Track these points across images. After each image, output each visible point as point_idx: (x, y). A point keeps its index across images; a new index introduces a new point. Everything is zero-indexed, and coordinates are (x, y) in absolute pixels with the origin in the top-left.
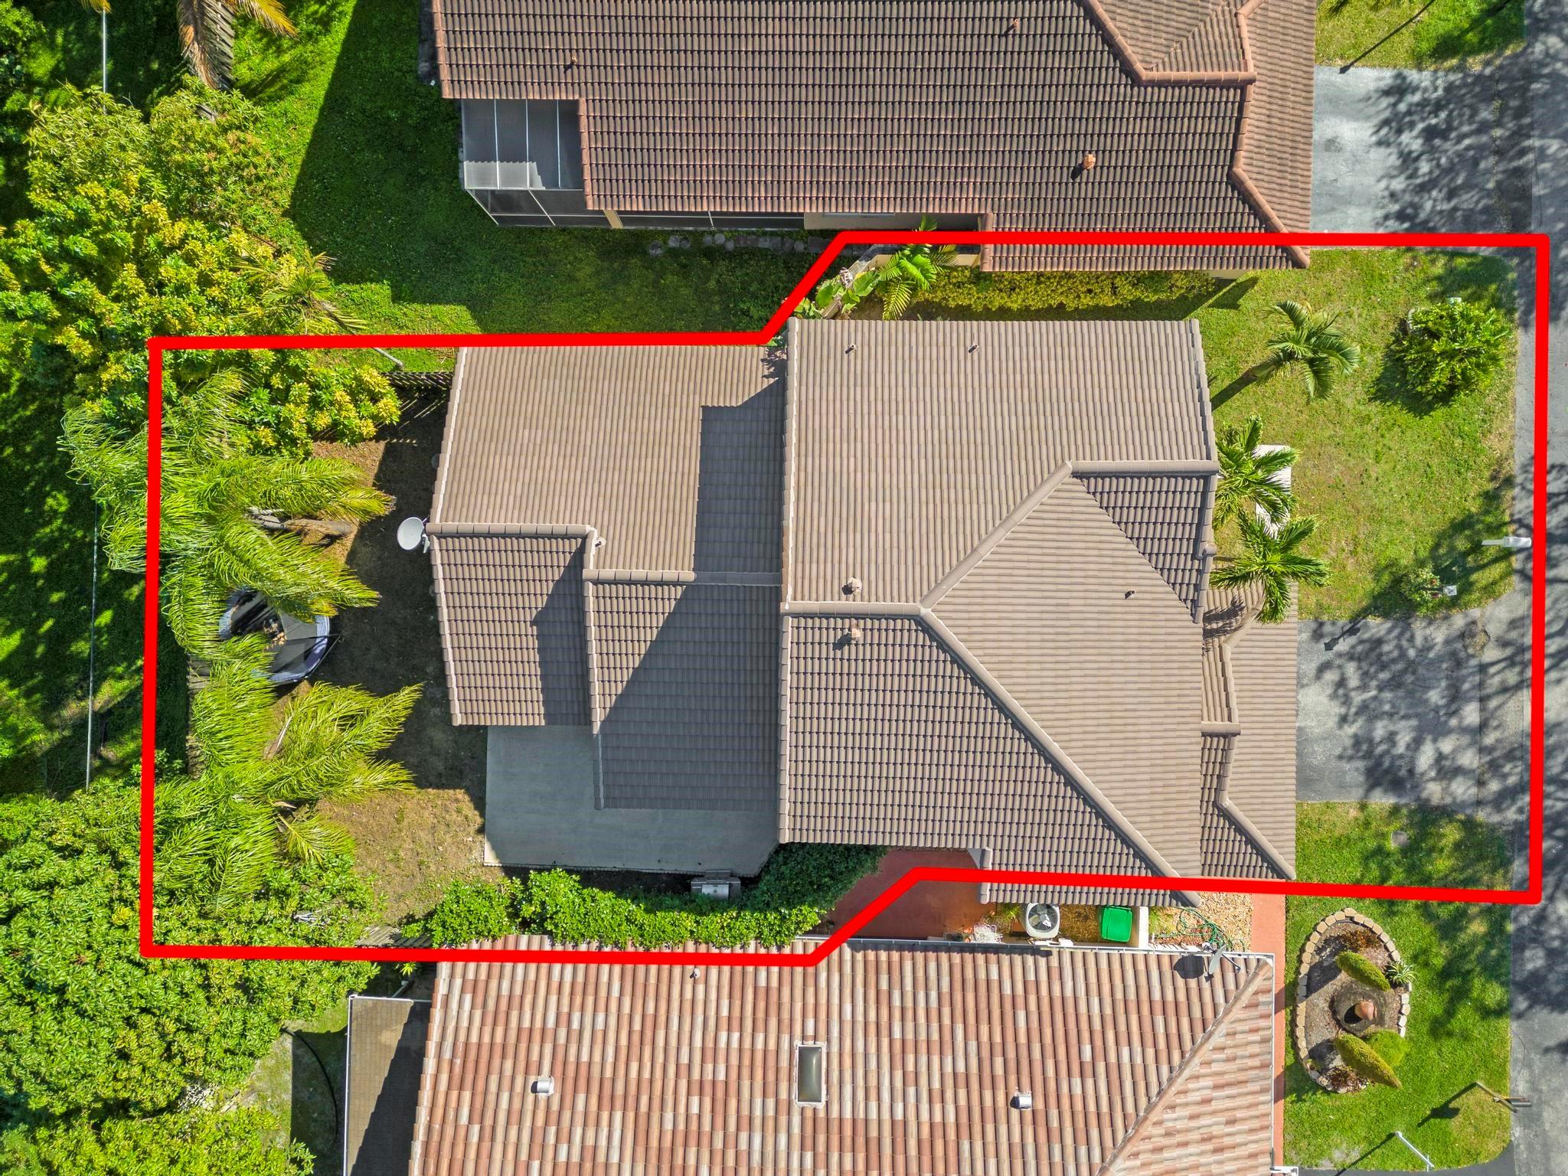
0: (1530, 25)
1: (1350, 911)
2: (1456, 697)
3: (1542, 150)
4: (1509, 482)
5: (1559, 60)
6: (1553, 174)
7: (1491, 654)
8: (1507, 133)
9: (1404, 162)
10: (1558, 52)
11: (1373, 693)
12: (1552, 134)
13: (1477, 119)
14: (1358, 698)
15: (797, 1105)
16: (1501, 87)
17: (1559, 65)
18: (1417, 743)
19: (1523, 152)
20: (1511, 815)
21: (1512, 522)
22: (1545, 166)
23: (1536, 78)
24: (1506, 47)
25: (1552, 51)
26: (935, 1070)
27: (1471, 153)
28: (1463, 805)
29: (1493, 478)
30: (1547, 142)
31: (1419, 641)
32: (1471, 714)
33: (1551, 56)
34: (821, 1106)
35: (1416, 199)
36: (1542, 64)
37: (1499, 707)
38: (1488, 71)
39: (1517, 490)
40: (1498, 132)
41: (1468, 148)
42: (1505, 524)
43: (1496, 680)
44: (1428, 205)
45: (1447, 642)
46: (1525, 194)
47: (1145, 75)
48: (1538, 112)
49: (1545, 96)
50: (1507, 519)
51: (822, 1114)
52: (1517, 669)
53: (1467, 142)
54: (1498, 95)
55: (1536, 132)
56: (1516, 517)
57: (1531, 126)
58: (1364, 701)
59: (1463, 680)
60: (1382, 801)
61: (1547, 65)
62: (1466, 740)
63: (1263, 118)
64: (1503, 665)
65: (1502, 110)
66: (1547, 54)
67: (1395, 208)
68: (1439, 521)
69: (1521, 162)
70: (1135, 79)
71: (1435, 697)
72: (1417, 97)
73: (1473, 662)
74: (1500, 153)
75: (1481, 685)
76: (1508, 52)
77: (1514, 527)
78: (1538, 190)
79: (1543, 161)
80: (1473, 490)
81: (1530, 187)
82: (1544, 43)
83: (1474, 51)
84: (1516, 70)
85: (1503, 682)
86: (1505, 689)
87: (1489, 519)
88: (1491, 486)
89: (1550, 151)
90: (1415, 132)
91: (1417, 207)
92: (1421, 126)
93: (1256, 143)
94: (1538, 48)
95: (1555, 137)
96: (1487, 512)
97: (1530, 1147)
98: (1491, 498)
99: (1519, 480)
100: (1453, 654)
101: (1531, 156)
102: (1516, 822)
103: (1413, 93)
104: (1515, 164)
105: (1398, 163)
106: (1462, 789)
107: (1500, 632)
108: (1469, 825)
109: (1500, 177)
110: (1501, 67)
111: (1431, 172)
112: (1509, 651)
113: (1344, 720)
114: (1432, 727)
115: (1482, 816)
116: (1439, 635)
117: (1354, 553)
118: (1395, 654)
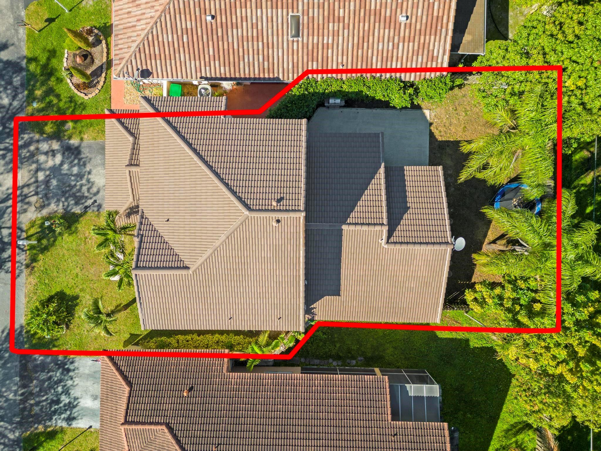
0: (20, 443)
1: (86, 98)
2: (47, 182)
3: (15, 395)
4: (27, 266)
5: (9, 429)
6: (12, 385)
7: (33, 199)
8: (29, 401)
9: (68, 391)
10: (10, 432)
11: (78, 184)
12: (12, 401)
13: (40, 407)
14: (84, 181)
15: (300, 14)
16: (31, 419)
17: (9, 427)
18: (61, 164)
19: (22, 394)
20: (26, 137)
21: (26, 251)
22: (14, 388)
23: (17, 423)
24: (29, 435)
25: (12, 433)
26: (245, 30)
27: (42, 394)
28: (44, 140)
29: (33, 267)
30: (14, 398)
31: (61, 204)
32: (41, 176)
33: (12, 431)
34: (290, 14)
35: (63, 377)
36: (16, 428)
37: (31, 178)
38: (36, 426)
39: (24, 263)
40: (32, 402)
41: (43, 396)
42: (29, 250)
43: (32, 189)
44: (58, 374)
45: (49, 204)
46: (22, 377)
47: (164, 427)
48: (17, 410)
49: (14, 416)
50: (28, 252)
51: (290, 10)
52: (24, 193)
53: (44, 398)
54: (32, 416)
55: (18, 401)
56: (24, 253)
57: (20, 404)
58: (82, 180)
59: (44, 189)
60: (74, 142)
61: (14, 428)
62: (43, 166)
63: (119, 409)
64: (30, 195)
65: (31, 410)
66: (14, 432)
67: (71, 374)
68: (53, 251)
69: (23, 391)
70: (168, 425)
71: (54, 182)
72: (63, 416)
73: (40, 196)
74: (31, 394)
75: (37, 187)
76: (29, 433)
77: (25, 249)
78: (17, 379)
79: (15, 390)
80: (41, 263)
81: (20, 381)
82: (15, 436)
83: (41, 433)
84: (26, 426)
85: (29, 188)
86: (28, 185)
87: (35, 252)
88: (34, 264)
89: (12, 394)
90: (63, 403)
91: (62, 374)
92: (61, 405)
93: (121, 399)
94: (17, 434)
95: (11, 400)
96: (35, 254)
97: (18, 7)
98: (34, 260)
99: (23, 267)
100: (48, 199)
101: (20, 392)
102: (24, 134)
103: (64, 418)
104: (26, 389)
105: (70, 391)
106: (44, 146)
107: (30, 208)
108: (42, 132)
109: (31, 385)
110: (31, 427)
111: (57, 387)
112: (27, 200)
113: (89, 173)
114: (55, 170)
115: (37, 136)
116: (53, 207)
117: (86, 238)
118: (70, 199)
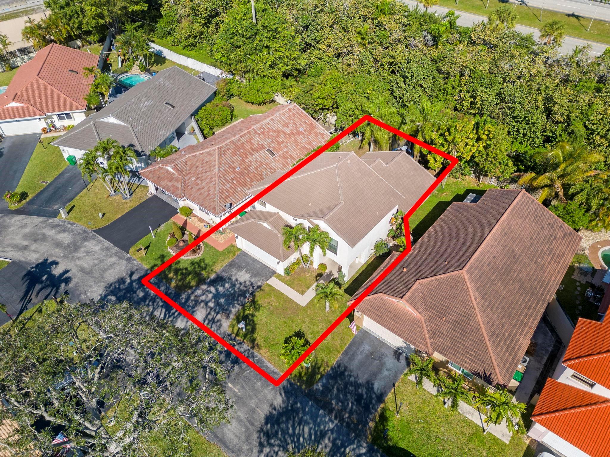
1: (200, 255)
2: (217, 304)
4: (253, 347)
5: (356, 448)
6: (323, 419)
7: (219, 317)
8: (344, 417)
10: (359, 449)
11: (236, 289)
12: (335, 428)
13: (355, 413)
14: (238, 286)
15: (268, 148)
16: (360, 427)
17: (355, 446)
18: (217, 290)
19: (336, 418)
20: (184, 296)
21: (243, 342)
22: (327, 419)
23: (356, 438)
25: (361, 448)
26: (254, 165)
27: (346, 404)
28: (195, 290)
29: (257, 344)
30: (334, 425)
31: (237, 305)
32: (211, 304)
33: (359, 446)
36: (359, 442)
37: (207, 310)
38: (368, 427)
39: (249, 348)
40: (347, 415)
41: (348, 404)
42: (244, 339)
43: (213, 313)
45: (230, 311)
46: (324, 407)
48: (345, 429)
50: (245, 341)
51: (264, 149)
52: (210, 319)
53: (350, 405)
54: (358, 424)
55: (339, 424)
57: (342, 425)
58: (236, 286)
59: (219, 308)
60: (213, 276)
62: (207, 300)
64: (214, 317)
65: (353, 422)
67: (346, 373)
68: (258, 327)
69: (333, 415)
71: (222, 300)
72: (374, 401)
73: (221, 312)
74: (340, 411)
75: (215, 310)
76: (370, 437)
78: (321, 412)
79: (329, 419)
80: (258, 338)
81: (324, 410)
82: (365, 447)
83: (376, 427)
84: (362, 434)
85: (211, 315)
86: (209, 314)
88: (256, 342)
89: (330, 424)
94: (365, 445)
96: (250, 337)
98: (253, 341)
99: (251, 350)
100: (227, 310)
101: (333, 418)
102: (181, 296)
104: (334, 412)
106: (199, 292)
107: (222, 322)
108: (191, 288)
109: (333, 406)
110: (366, 431)
112: (216, 320)
113: (237, 280)
114: (217, 296)
115: (190, 291)
116: (234, 311)
117: (268, 303)
118: (239, 299)
